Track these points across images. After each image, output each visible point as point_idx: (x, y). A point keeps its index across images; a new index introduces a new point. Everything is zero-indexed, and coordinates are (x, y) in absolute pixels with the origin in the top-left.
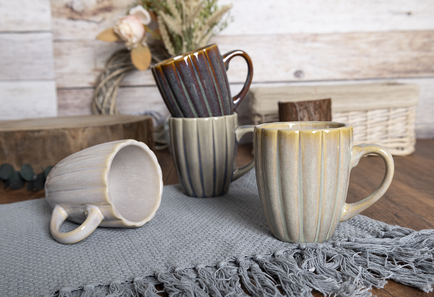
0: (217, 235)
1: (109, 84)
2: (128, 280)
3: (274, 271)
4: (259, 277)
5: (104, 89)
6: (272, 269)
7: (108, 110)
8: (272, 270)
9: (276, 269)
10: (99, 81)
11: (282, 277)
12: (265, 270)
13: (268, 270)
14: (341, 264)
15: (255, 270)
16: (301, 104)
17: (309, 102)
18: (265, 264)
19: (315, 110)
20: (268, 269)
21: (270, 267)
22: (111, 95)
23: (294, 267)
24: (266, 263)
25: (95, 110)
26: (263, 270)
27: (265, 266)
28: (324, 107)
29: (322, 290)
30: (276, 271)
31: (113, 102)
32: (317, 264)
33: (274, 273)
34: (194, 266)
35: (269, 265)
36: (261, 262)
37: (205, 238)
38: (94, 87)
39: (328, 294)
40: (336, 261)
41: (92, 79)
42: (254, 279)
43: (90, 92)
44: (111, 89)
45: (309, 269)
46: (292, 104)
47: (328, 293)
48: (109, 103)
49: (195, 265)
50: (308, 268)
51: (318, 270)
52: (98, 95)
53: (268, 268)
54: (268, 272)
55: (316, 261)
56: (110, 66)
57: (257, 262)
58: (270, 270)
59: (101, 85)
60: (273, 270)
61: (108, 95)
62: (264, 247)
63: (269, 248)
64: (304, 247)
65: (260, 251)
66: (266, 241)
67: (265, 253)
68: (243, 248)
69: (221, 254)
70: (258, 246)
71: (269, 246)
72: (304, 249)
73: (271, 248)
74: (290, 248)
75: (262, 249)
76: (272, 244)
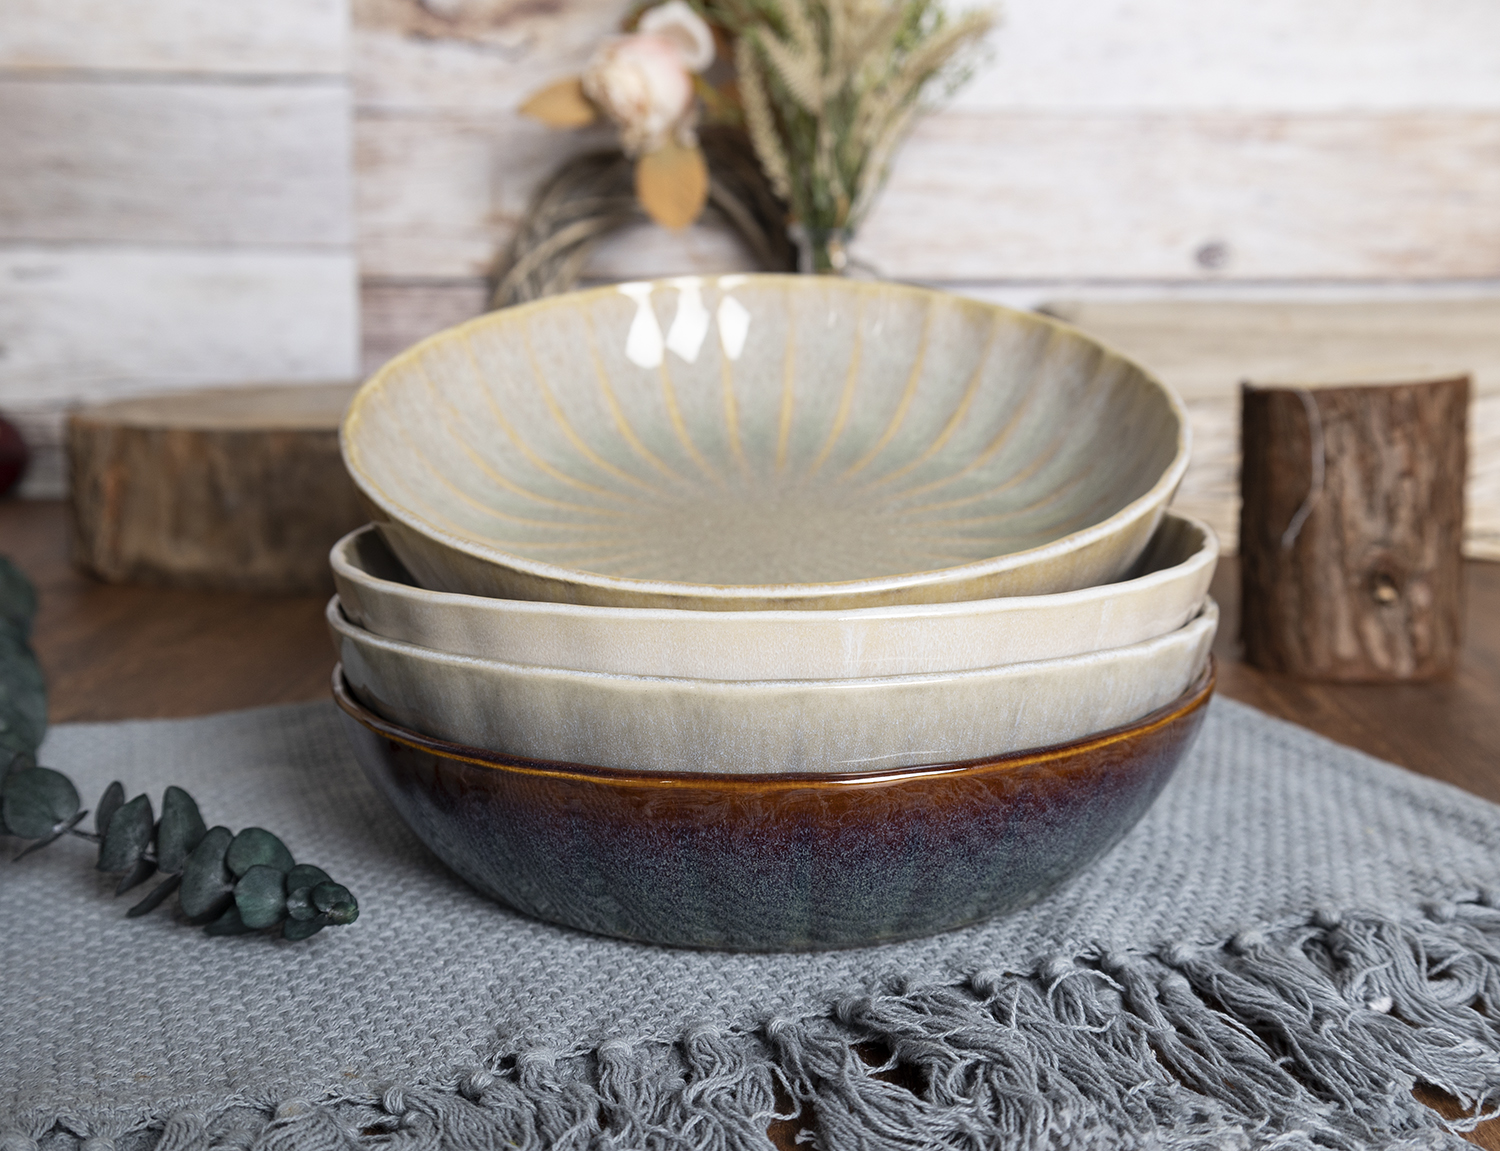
2: (738, 1024)
3: (1259, 1007)
4: (1210, 1028)
6: (1249, 999)
8: (1251, 1002)
9: (1267, 1002)
11: (1297, 1032)
12: (1219, 1003)
13: (1232, 1003)
14: (1482, 989)
15: (1182, 1002)
18: (1215, 978)
20: (1234, 999)
21: (1239, 993)
23: (1326, 995)
24: (1219, 977)
26: (1212, 1002)
27: (1219, 988)
29: (1451, 1084)
30: (1269, 1007)
32: (1397, 984)
33: (1262, 1013)
34: (961, 978)
35: (1232, 983)
36: (1198, 971)
39: (1475, 1098)
40: (1464, 977)
42: (1194, 1037)
45: (1371, 1004)
47: (1473, 1094)
49: (966, 971)
50: (1367, 999)
51: (1404, 1007)
53: (1234, 995)
54: (1235, 1008)
55: (1392, 973)
57: (1181, 969)
58: (1244, 1005)
60: (1256, 1004)
62: (1185, 914)
63: (1205, 918)
64: (1335, 918)
65: (1175, 929)
66: (1186, 891)
67: (1197, 939)
68: (1112, 915)
69: (1036, 931)
70: (1161, 908)
71: (1201, 912)
72: (1336, 926)
73: (1211, 920)
74: (1282, 922)
75: (1181, 921)
76: (1209, 902)
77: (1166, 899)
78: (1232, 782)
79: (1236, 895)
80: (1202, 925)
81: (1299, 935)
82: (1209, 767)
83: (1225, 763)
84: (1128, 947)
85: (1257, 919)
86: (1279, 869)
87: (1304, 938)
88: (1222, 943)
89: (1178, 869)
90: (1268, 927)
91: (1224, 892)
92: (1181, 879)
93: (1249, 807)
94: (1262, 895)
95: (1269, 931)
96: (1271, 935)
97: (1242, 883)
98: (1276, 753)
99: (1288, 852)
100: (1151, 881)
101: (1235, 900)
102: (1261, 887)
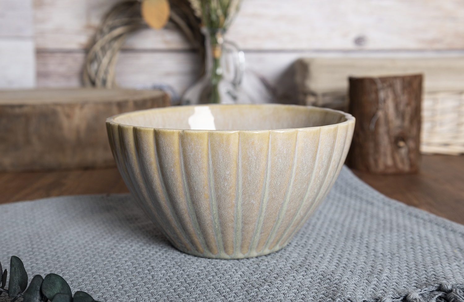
0: (307, 264)
1: (107, 47)
5: (100, 54)
7: (104, 82)
10: (93, 42)
16: (384, 80)
17: (395, 78)
19: (404, 88)
22: (110, 62)
25: (87, 80)
28: (415, 85)
31: (112, 70)
37: (290, 268)
38: (87, 50)
41: (83, 39)
43: (80, 57)
44: (109, 54)
46: (372, 81)
48: (106, 72)
52: (91, 61)
56: (110, 22)
59: (97, 47)
61: (105, 61)
62: (385, 285)
63: (394, 287)
64: (450, 287)
65: (382, 291)
66: (384, 276)
67: (391, 296)
68: (354, 287)
69: (324, 294)
70: (375, 283)
71: (392, 284)
72: (451, 291)
73: (396, 288)
74: (426, 289)
75: (383, 288)
76: (395, 280)
77: (376, 279)
78: (398, 231)
79: (405, 278)
80: (393, 290)
81: (435, 295)
82: (388, 225)
83: (395, 224)
84: (363, 300)
85: (416, 288)
86: (421, 267)
87: (437, 296)
88: (402, 298)
89: (380, 267)
90: (421, 291)
91: (400, 277)
92: (381, 272)
93: (406, 241)
94: (416, 278)
95: (421, 293)
96: (421, 295)
97: (406, 274)
98: (414, 219)
99: (423, 260)
100: (369, 273)
101: (405, 280)
102: (415, 275)
